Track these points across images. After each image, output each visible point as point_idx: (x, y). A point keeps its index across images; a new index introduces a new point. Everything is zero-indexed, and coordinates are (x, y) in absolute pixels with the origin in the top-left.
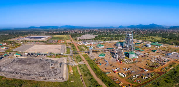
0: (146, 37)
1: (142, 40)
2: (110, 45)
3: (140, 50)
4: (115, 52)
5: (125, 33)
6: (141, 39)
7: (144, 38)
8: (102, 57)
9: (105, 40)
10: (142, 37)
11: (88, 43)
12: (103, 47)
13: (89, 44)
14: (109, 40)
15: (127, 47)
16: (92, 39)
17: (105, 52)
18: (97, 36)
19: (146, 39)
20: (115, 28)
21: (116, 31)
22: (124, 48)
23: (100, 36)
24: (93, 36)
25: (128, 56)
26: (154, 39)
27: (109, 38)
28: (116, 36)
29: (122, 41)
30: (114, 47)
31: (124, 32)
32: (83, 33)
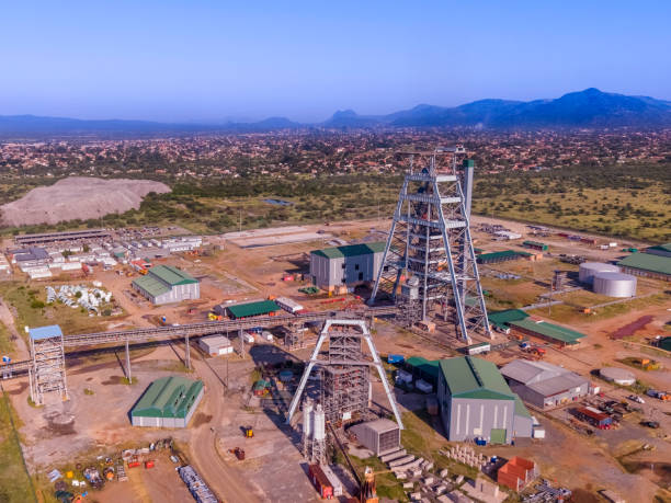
0: (555, 198)
1: (530, 224)
2: (254, 269)
3: (539, 322)
4: (294, 351)
5: (379, 159)
6: (514, 212)
7: (541, 199)
8: (157, 422)
9: (216, 227)
10: (522, 197)
11: (67, 255)
12: (192, 291)
13: (74, 265)
14: (248, 223)
15: (414, 294)
16: (111, 219)
17: (204, 352)
18: (162, 188)
19: (554, 209)
20: (301, 126)
21: (306, 147)
22: (385, 299)
23: (182, 191)
24: (124, 194)
25: (431, 408)
26: (639, 213)
27: (253, 201)
28: (308, 189)
29: (356, 228)
30: (294, 291)
31: (371, 153)
32: (52, 165)
